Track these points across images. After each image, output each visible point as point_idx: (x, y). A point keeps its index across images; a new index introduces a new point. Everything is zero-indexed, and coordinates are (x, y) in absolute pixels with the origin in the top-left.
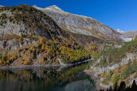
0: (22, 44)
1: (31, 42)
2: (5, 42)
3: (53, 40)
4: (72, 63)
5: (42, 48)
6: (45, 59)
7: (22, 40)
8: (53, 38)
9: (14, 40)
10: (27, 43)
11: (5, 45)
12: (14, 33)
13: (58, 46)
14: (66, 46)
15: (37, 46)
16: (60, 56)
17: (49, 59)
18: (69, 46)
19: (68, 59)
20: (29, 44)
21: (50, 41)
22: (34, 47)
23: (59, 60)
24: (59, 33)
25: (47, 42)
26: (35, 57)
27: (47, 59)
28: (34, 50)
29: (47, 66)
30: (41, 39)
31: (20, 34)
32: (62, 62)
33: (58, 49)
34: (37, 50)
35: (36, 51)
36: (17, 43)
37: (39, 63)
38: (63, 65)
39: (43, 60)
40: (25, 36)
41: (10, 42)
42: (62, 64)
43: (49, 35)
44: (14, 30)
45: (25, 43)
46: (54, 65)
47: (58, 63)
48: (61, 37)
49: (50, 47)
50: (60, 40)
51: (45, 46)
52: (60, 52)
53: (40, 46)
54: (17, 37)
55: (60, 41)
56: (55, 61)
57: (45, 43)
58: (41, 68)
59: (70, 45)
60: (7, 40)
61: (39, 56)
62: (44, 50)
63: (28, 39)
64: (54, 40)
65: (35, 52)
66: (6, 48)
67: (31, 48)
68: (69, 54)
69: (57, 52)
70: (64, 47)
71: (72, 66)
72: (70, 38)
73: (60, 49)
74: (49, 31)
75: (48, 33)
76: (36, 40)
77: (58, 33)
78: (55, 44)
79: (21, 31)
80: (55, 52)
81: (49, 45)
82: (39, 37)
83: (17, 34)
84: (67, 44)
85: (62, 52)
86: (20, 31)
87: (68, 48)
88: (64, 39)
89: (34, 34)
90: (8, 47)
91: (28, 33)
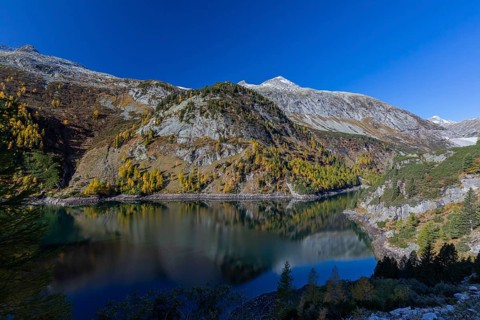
0: (221, 154)
1: (236, 151)
2: (194, 152)
3: (276, 147)
4: (317, 194)
5: (256, 162)
6: (262, 183)
7: (221, 147)
8: (277, 142)
9: (207, 147)
10: (230, 153)
11: (193, 156)
12: (207, 135)
13: (286, 158)
14: (304, 159)
15: (246, 158)
16: (291, 179)
17: (269, 184)
18: (311, 158)
19: (308, 185)
20: (233, 154)
21: (272, 148)
22: (242, 161)
23: (289, 185)
24: (290, 131)
25: (264, 151)
26: (243, 179)
27: (264, 184)
28: (240, 165)
29: (265, 196)
30: (253, 145)
31: (217, 135)
32: (295, 190)
33: (286, 163)
34: (247, 166)
35: (244, 167)
36: (212, 154)
37: (250, 190)
38: (297, 196)
39: (257, 185)
40: (226, 141)
41: (200, 152)
42: (294, 194)
43: (270, 136)
44: (208, 130)
45: (226, 153)
46: (279, 195)
47: (288, 191)
48: (293, 139)
49: (270, 159)
50: (291, 146)
51: (261, 159)
52: (290, 169)
53: (252, 159)
54: (212, 143)
55: (291, 149)
56: (280, 188)
57: (260, 152)
58: (254, 200)
59: (312, 156)
60: (197, 148)
61: (250, 178)
62: (259, 167)
63: (230, 146)
64: (279, 146)
65: (243, 170)
66: (195, 162)
67: (236, 162)
68: (311, 176)
69: (285, 171)
70: (300, 160)
71: (317, 200)
72: (312, 141)
73: (291, 163)
74: (268, 129)
75: (267, 132)
76: (245, 148)
77: (286, 132)
78: (280, 154)
79: (218, 131)
80: (281, 169)
81: (269, 156)
82: (251, 141)
83: (212, 137)
84: (305, 154)
85: (296, 171)
86: (216, 132)
87: (307, 162)
88: (299, 143)
89: (242, 136)
90: (197, 160)
91: (231, 133)
